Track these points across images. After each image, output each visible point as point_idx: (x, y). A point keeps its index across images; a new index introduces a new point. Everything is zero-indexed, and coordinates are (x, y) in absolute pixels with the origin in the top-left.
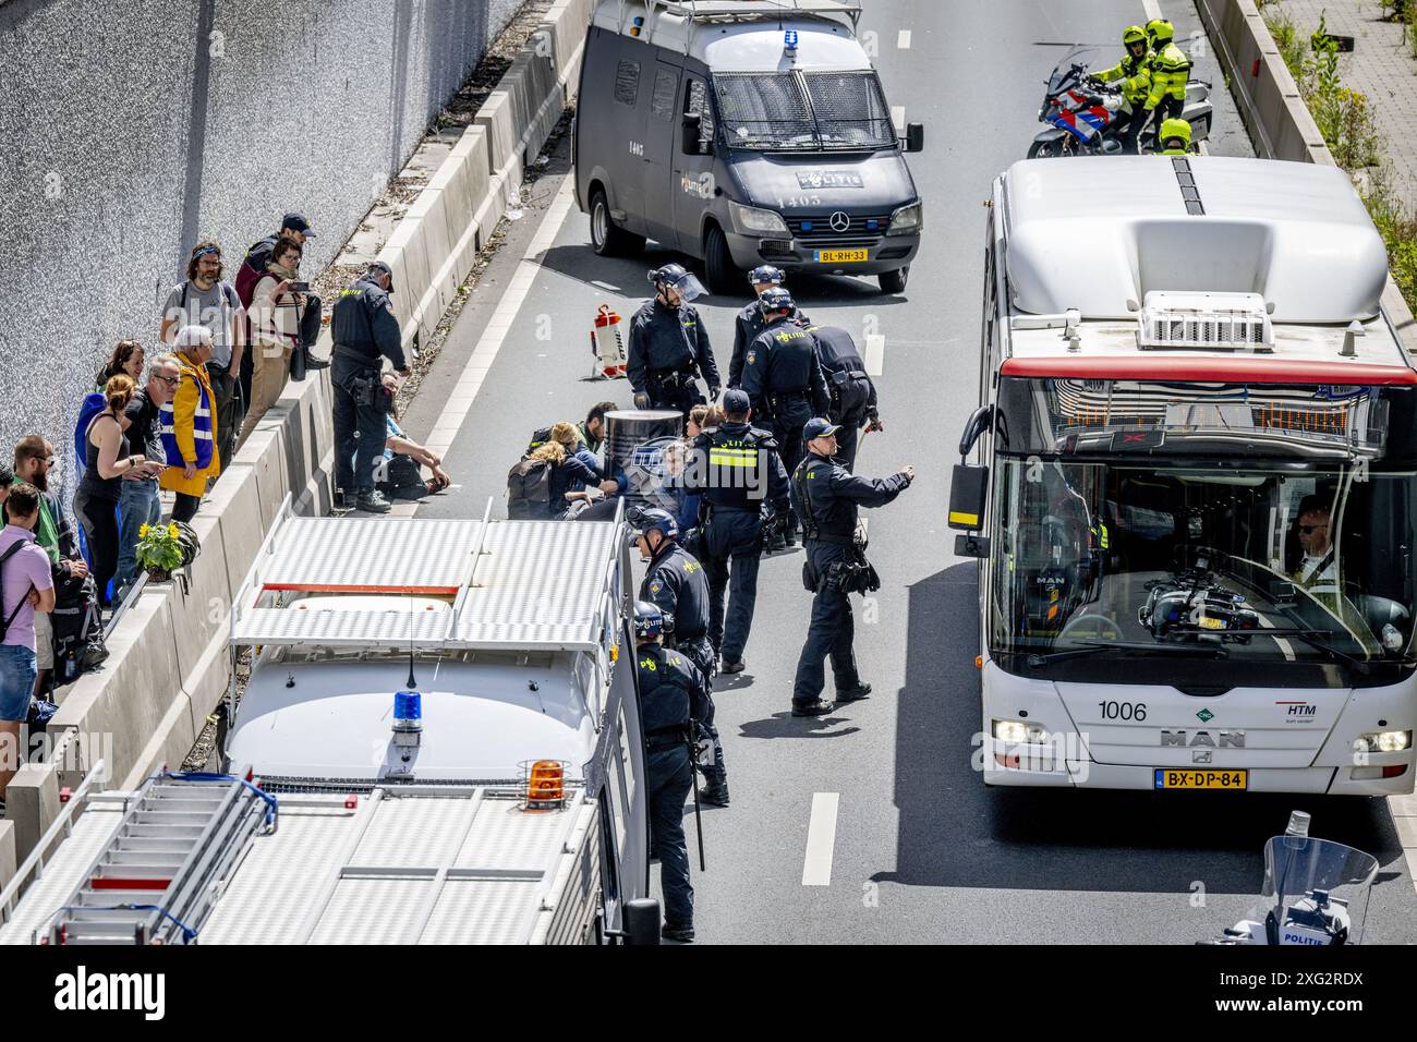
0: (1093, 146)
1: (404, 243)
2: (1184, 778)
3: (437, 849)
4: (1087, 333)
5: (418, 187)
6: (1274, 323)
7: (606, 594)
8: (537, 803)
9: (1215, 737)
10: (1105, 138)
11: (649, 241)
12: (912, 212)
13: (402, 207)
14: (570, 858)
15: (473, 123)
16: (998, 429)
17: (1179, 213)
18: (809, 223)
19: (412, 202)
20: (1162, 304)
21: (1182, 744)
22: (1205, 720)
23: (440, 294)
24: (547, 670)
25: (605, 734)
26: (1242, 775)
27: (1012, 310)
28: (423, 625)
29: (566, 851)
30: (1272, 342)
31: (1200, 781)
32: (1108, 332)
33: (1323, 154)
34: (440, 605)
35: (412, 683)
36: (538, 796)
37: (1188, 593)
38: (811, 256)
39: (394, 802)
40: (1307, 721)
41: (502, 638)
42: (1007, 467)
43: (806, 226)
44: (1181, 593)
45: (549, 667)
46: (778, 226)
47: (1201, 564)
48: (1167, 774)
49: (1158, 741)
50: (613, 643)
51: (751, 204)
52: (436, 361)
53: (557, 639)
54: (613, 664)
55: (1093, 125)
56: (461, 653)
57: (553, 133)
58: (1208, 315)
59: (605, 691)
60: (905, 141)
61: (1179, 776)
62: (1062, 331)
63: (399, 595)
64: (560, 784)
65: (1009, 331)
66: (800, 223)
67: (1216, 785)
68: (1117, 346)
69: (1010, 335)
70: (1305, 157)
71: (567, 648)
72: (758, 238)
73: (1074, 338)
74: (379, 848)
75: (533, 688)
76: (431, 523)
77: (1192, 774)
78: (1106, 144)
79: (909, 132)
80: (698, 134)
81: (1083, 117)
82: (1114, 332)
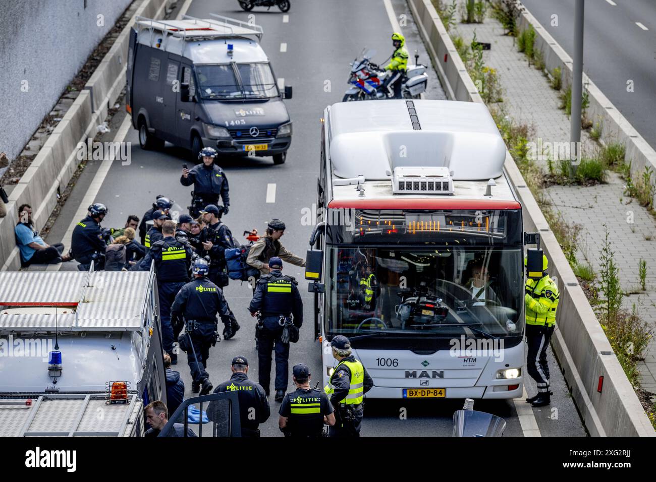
0: (372, 95)
1: (52, 145)
2: (416, 393)
3: (69, 423)
4: (368, 186)
5: (59, 119)
6: (453, 180)
7: (146, 304)
8: (115, 401)
9: (430, 374)
10: (378, 92)
11: (166, 143)
12: (288, 127)
13: (51, 128)
14: (131, 426)
15: (84, 89)
16: (327, 233)
17: (409, 129)
18: (241, 133)
19: (56, 126)
20: (402, 173)
21: (415, 376)
22: (425, 366)
23: (69, 168)
24: (119, 340)
25: (147, 369)
26: (443, 391)
27: (333, 176)
28: (62, 320)
29: (128, 423)
30: (453, 190)
31: (423, 394)
32: (377, 186)
33: (477, 97)
34: (69, 311)
35: (57, 347)
36: (116, 397)
37: (417, 298)
38: (241, 147)
39: (49, 402)
40: (473, 365)
41: (98, 325)
42: (332, 251)
43: (239, 134)
44: (414, 298)
45: (121, 338)
46: (225, 134)
47: (423, 284)
48: (408, 391)
49: (404, 376)
50: (150, 327)
51: (213, 124)
52: (68, 200)
53: (124, 325)
54: (150, 337)
55: (373, 86)
56: (80, 333)
57: (121, 93)
58: (424, 178)
59: (146, 350)
60: (284, 95)
61: (414, 392)
62: (356, 186)
63: (51, 307)
64: (125, 392)
65: (332, 186)
66: (236, 133)
67: (431, 395)
68: (381, 193)
69: (332, 189)
70: (469, 99)
71: (129, 330)
72: (217, 140)
73: (362, 190)
74: (42, 423)
75: (113, 349)
76: (65, 273)
77: (420, 391)
78: (379, 95)
79: (286, 91)
80: (188, 92)
81: (368, 82)
82: (380, 186)
